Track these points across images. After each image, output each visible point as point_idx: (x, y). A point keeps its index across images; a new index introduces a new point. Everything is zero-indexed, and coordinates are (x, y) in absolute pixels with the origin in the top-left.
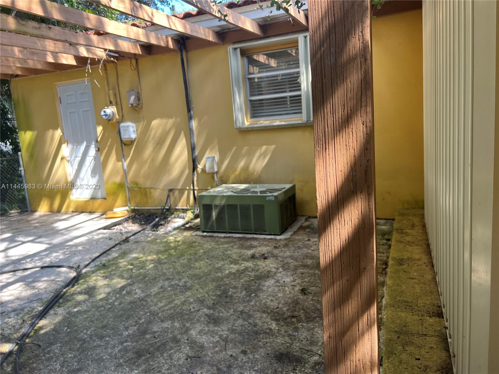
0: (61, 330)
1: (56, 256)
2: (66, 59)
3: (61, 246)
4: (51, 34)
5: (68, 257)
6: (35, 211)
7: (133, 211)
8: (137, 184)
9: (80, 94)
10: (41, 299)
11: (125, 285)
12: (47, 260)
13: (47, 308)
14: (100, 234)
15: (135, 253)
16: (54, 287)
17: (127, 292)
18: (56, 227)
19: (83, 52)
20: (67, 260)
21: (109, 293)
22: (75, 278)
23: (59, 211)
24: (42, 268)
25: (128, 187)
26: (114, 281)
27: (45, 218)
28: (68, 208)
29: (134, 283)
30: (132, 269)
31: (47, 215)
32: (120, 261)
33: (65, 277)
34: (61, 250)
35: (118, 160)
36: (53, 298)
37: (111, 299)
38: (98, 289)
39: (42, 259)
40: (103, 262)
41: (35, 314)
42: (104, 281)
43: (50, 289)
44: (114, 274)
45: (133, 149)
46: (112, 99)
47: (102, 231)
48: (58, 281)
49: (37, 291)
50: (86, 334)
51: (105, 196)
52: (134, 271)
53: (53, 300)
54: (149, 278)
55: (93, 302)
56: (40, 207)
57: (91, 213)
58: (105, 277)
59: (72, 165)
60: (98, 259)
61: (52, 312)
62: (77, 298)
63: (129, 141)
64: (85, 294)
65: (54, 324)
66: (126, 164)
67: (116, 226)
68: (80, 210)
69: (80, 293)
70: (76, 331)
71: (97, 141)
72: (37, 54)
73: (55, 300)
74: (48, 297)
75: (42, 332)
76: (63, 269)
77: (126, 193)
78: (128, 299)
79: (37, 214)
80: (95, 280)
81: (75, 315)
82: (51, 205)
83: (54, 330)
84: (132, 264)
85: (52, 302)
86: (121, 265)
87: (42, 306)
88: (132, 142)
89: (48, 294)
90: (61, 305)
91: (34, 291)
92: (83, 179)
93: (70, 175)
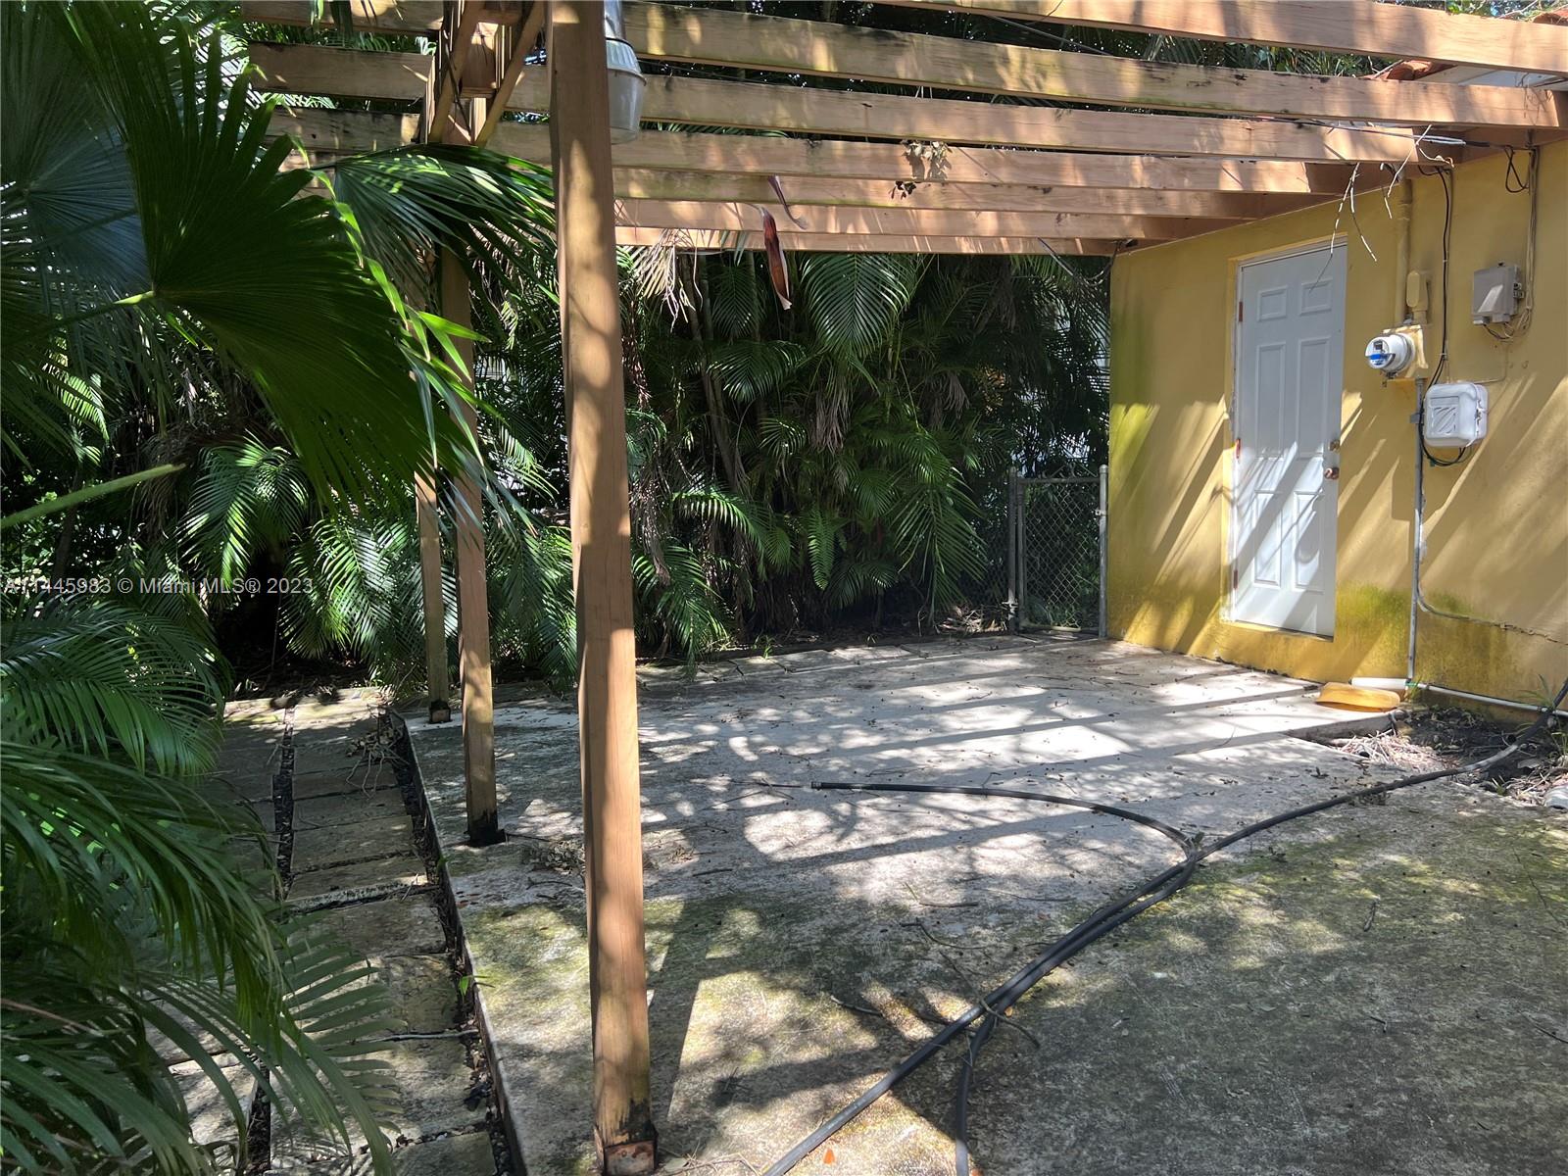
0: (1104, 1020)
1: (1141, 787)
2: (1280, 178)
3: (1162, 757)
4: (1241, 99)
5: (1176, 798)
6: (1118, 638)
7: (1423, 696)
8: (1453, 605)
9: (1306, 287)
10: (1073, 902)
11: (1339, 952)
12: (1116, 792)
13: (1081, 935)
14: (1288, 749)
15: (1399, 852)
16: (1115, 877)
17: (1338, 979)
18: (1163, 697)
19: (1340, 146)
20: (1170, 805)
21: (1276, 962)
22: (1178, 870)
23: (1180, 651)
24: (1098, 809)
25: (1417, 610)
26: (1304, 926)
27: (1138, 663)
28: (1207, 645)
29: (1371, 958)
30: (1374, 905)
31: (1147, 655)
32: (1339, 861)
33: (1153, 858)
34: (1159, 769)
35: (1398, 512)
36: (1106, 912)
37: (1276, 984)
38: (1244, 932)
39: (1101, 781)
40: (1280, 848)
41: (1047, 940)
42: (1268, 913)
43: (1103, 880)
44: (1309, 901)
45: (1463, 478)
46: (1414, 302)
47: (1296, 742)
48: (1130, 864)
49: (1068, 873)
50: (1172, 1069)
51: (1329, 629)
52: (1379, 914)
53: (1104, 919)
54: (1436, 958)
55: (1216, 970)
56: (1132, 628)
57: (1275, 674)
58: (1274, 903)
59: (1241, 517)
60: (1264, 832)
61: (1092, 953)
62: (1171, 940)
63: (1451, 449)
64: (1199, 933)
65: (1088, 992)
66: (1423, 530)
67: (1350, 736)
68: (1243, 660)
69: (1185, 926)
70: (1145, 1044)
71: (1335, 445)
72: (1193, 170)
73: (1110, 920)
74: (1091, 902)
75: (1054, 1003)
76: (1153, 833)
77: (1408, 633)
78: (1340, 1008)
79: (1120, 648)
80: (1242, 901)
81: (1153, 991)
82: (1162, 628)
83: (1085, 1011)
84: (1378, 888)
85: (1099, 922)
86: (1338, 876)
87: (1070, 926)
88: (1462, 453)
89: (1096, 894)
90: (1122, 943)
91: (1060, 872)
92: (1267, 565)
93: (1231, 546)
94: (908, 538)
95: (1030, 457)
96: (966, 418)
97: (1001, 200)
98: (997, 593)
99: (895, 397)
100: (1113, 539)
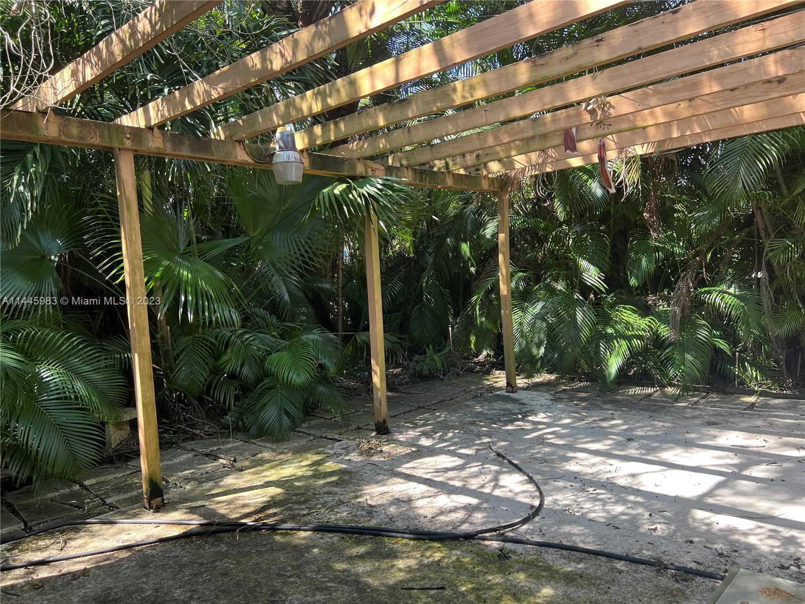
97: (739, 99)
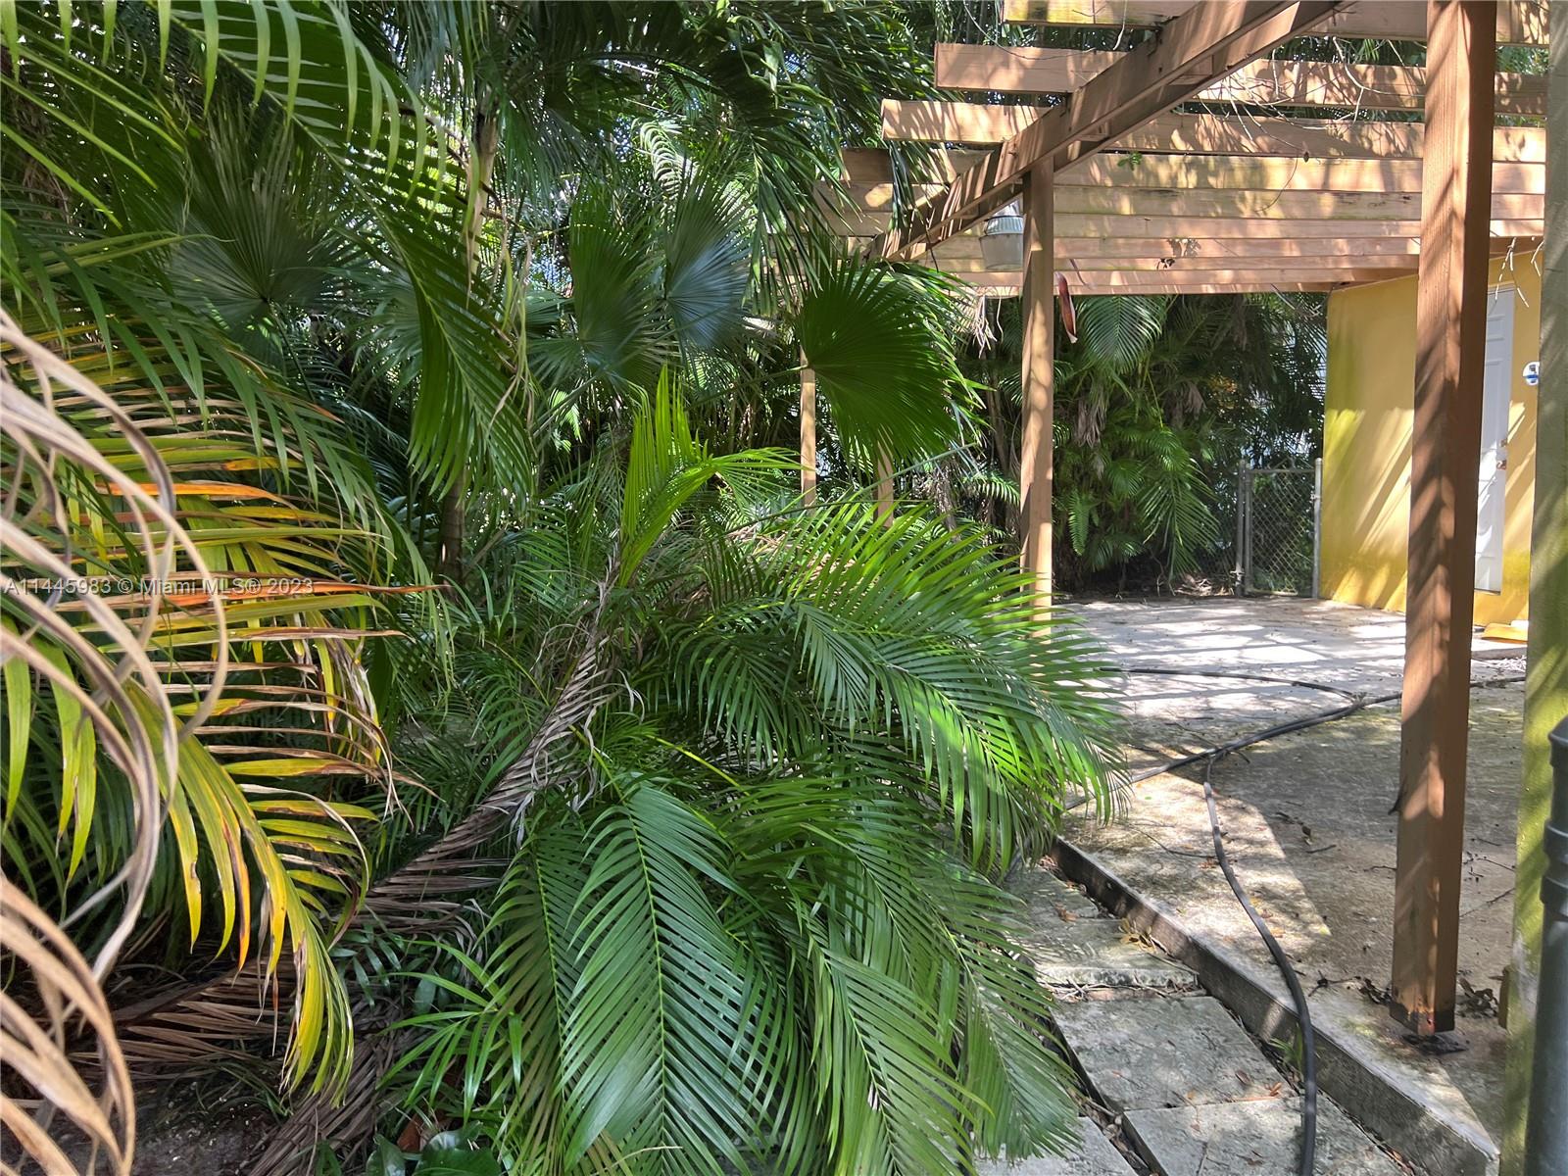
0: (1287, 758)
1: (1329, 675)
3: (1348, 663)
4: (1407, 212)
5: (1353, 680)
6: (1327, 597)
10: (1273, 719)
12: (1311, 677)
13: (1278, 730)
16: (1303, 711)
18: (1356, 633)
19: (1495, 229)
20: (1348, 684)
22: (1345, 709)
27: (1342, 614)
31: (1350, 609)
33: (1328, 705)
34: (1344, 668)
36: (1293, 723)
39: (1301, 672)
41: (1256, 732)
43: (1296, 712)
48: (1313, 706)
49: (1272, 709)
50: (1324, 771)
51: (1498, 586)
55: (1359, 745)
56: (1339, 591)
61: (1284, 736)
62: (1335, 734)
64: (1353, 732)
65: (1281, 749)
69: (1345, 730)
70: (1311, 764)
71: (1504, 442)
73: (1298, 726)
74: (1286, 719)
75: (1259, 752)
76: (1333, 695)
81: (1319, 750)
82: (1364, 589)
83: (1278, 755)
85: (1290, 726)
87: (1271, 727)
89: (1289, 716)
90: (1303, 734)
91: (1267, 709)
94: (1151, 517)
95: (1257, 453)
96: (1203, 418)
97: (1237, 264)
98: (1225, 564)
99: (1143, 401)
100: (1326, 518)
